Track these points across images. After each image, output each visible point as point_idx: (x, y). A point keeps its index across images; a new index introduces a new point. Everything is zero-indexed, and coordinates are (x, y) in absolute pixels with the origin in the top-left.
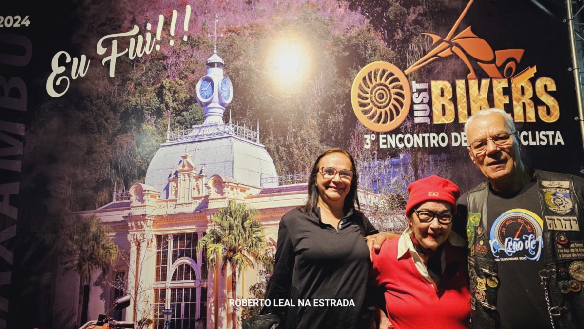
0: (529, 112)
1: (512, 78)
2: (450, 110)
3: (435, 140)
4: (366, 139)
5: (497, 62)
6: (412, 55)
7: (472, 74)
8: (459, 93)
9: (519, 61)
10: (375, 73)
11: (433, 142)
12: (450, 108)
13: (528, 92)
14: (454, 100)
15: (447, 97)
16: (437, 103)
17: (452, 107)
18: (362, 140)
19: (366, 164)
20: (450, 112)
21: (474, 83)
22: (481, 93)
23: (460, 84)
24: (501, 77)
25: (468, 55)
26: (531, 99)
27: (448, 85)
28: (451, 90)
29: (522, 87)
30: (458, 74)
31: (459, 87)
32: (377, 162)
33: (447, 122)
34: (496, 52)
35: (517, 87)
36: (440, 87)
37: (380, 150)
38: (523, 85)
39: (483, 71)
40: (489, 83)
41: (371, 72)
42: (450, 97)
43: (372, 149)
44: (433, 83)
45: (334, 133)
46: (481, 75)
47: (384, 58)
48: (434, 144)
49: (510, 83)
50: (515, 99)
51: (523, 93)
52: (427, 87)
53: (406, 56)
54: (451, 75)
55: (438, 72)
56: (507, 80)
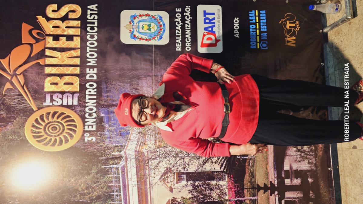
0: (73, 24)
1: (46, 33)
2: (69, 79)
3: (91, 91)
4: (88, 140)
5: (32, 43)
6: (21, 104)
7: (41, 62)
8: (56, 72)
9: (32, 27)
10: (35, 133)
11: (93, 92)
12: (67, 79)
13: (57, 23)
14: (61, 76)
15: (58, 81)
16: (62, 88)
17: (67, 77)
18: (89, 143)
19: (107, 141)
20: (70, 79)
21: (48, 60)
22: (56, 56)
23: (48, 70)
24: (44, 41)
25: (25, 63)
26: (63, 22)
27: (48, 79)
28: (53, 77)
29: (53, 27)
30: (40, 71)
31: (51, 71)
32: (106, 133)
33: (78, 82)
34: (23, 43)
35: (53, 30)
36: (50, 85)
37: (97, 131)
38: (51, 27)
39: (39, 53)
40: (49, 50)
41: (33, 136)
42: (58, 78)
43: (96, 136)
44: (46, 90)
45: (82, 164)
46: (42, 55)
47: (22, 126)
48: (94, 92)
49: (50, 35)
50: (63, 33)
51: (58, 27)
52: (49, 94)
53: (21, 109)
54: (40, 76)
55: (38, 86)
56: (47, 37)
